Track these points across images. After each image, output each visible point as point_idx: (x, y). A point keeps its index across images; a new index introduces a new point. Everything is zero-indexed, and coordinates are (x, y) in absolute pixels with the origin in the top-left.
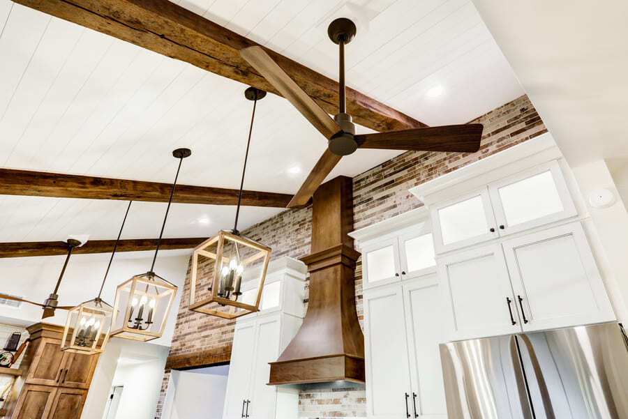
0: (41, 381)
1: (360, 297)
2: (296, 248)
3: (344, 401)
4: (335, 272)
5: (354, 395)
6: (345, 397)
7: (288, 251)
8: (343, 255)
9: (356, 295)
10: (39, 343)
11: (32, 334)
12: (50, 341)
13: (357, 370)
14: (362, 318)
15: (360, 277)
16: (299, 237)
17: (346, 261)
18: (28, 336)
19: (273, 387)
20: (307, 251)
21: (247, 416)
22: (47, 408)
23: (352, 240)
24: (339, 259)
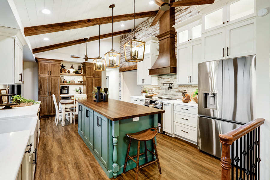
0: (89, 77)
1: (176, 48)
2: (154, 32)
3: (171, 78)
4: (168, 40)
5: (174, 77)
6: (171, 77)
7: (152, 33)
8: (170, 34)
9: (175, 47)
10: (86, 68)
11: (83, 65)
12: (88, 67)
13: (174, 70)
14: (176, 54)
15: (176, 41)
16: (155, 27)
17: (172, 36)
18: (82, 66)
19: (150, 76)
20: (158, 33)
21: (144, 83)
22: (93, 83)
23: (174, 28)
24: (169, 36)
